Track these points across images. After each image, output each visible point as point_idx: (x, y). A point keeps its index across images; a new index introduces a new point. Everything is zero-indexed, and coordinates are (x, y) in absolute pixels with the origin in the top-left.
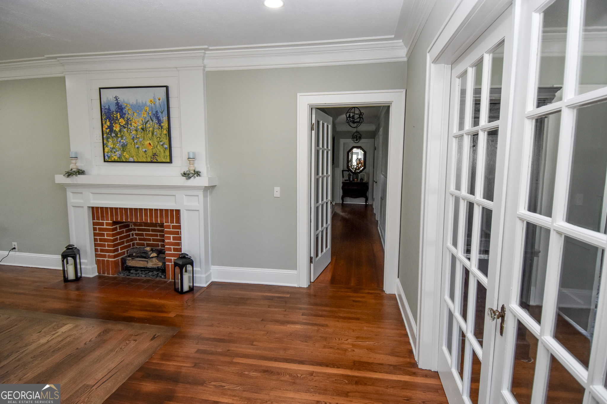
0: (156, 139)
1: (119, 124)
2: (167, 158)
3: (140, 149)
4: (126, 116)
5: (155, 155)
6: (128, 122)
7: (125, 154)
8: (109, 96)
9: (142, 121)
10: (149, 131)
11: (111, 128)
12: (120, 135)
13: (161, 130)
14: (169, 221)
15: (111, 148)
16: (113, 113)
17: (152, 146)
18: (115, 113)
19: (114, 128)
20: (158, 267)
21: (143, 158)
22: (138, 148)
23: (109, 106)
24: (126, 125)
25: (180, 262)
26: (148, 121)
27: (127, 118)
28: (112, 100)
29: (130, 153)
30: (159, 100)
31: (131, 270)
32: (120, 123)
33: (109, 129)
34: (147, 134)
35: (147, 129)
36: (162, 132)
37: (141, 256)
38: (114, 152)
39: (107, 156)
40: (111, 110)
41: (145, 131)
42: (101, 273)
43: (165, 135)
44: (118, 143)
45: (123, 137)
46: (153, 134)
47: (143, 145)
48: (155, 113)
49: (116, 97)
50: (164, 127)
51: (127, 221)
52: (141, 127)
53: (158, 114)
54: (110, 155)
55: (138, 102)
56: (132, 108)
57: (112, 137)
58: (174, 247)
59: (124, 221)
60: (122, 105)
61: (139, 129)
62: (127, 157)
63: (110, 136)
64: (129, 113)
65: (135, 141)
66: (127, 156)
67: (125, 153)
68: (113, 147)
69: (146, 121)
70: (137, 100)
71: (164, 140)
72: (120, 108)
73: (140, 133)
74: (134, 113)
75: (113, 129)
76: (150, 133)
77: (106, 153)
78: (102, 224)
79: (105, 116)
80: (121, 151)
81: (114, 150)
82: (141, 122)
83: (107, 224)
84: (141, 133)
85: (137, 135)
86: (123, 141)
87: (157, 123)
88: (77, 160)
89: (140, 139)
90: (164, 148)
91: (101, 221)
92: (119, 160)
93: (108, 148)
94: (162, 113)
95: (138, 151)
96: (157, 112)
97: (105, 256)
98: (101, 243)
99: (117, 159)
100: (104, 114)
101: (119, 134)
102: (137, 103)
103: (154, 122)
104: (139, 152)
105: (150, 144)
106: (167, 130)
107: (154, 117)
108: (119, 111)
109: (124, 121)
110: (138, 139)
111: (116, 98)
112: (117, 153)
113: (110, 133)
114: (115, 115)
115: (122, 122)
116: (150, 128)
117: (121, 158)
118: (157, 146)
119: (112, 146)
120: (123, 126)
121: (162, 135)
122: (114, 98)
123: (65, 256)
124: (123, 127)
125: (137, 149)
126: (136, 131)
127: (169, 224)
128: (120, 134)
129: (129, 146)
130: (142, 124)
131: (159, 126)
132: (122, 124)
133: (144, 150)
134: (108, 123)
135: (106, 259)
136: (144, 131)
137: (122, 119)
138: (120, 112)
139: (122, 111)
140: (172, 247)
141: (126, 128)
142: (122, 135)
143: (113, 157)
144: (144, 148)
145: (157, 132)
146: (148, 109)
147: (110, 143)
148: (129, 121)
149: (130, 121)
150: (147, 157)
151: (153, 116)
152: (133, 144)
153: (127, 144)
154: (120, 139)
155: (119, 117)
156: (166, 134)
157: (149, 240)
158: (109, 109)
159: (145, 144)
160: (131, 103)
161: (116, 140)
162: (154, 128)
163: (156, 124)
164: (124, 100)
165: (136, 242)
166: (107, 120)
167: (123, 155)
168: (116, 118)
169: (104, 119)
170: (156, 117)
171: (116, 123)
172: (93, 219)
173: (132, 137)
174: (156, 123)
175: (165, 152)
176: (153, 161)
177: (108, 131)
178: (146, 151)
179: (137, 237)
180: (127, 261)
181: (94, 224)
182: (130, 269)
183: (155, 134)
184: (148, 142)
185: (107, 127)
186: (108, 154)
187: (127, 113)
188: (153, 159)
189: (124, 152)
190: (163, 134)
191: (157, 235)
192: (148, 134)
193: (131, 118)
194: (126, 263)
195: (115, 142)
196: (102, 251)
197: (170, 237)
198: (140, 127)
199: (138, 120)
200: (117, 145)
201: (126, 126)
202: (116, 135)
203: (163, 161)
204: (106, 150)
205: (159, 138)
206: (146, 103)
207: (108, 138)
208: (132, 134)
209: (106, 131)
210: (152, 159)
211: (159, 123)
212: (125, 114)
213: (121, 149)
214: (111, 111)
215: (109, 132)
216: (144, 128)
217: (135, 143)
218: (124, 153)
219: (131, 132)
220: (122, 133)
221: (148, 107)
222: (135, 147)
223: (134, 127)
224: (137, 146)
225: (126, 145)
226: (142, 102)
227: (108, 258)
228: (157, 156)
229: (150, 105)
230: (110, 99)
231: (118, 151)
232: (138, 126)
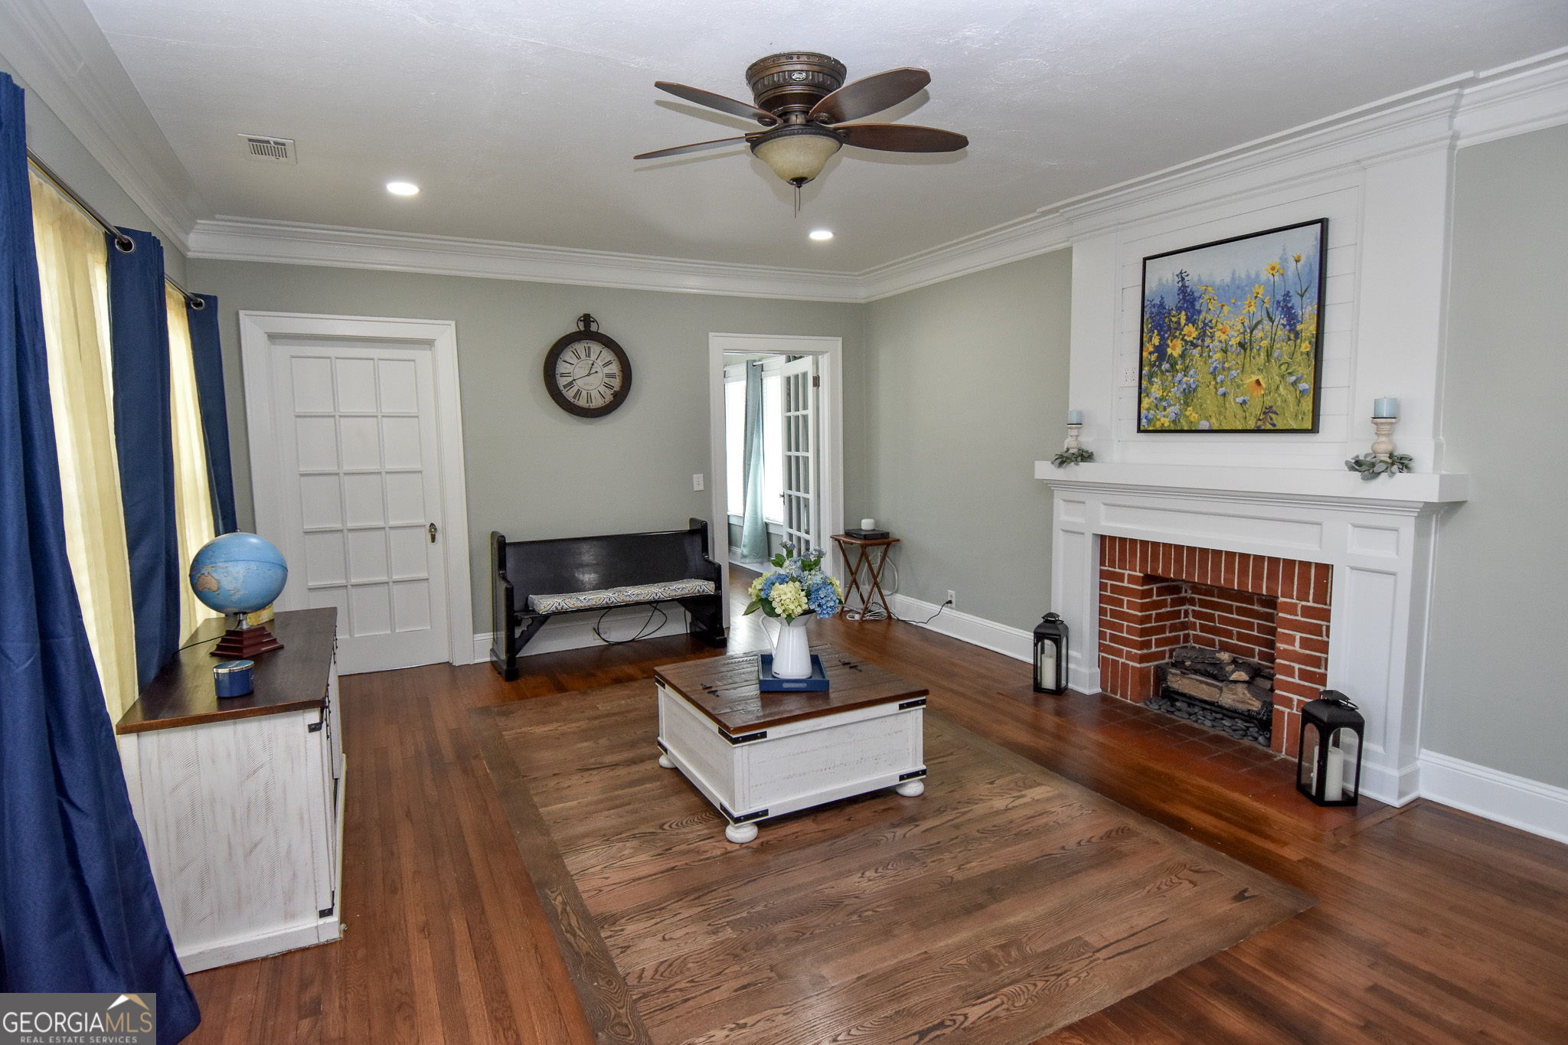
0: (1277, 367)
1: (1183, 339)
2: (1305, 418)
3: (1230, 397)
4: (1201, 317)
5: (1268, 411)
6: (1205, 332)
7: (1189, 411)
8: (1164, 274)
9: (1243, 323)
10: (1259, 350)
11: (1161, 351)
12: (1181, 367)
13: (1295, 341)
14: (1295, 593)
15: (1156, 399)
16: (1170, 314)
17: (1262, 388)
18: (1174, 313)
19: (1169, 351)
20: (1249, 710)
21: (1235, 422)
22: (1224, 395)
23: (1162, 298)
24: (1198, 339)
25: (1324, 714)
26: (1258, 323)
27: (1204, 322)
28: (1170, 281)
29: (1201, 409)
30: (1297, 261)
31: (1177, 700)
32: (1185, 335)
33: (1156, 354)
34: (1254, 358)
35: (1255, 345)
36: (1297, 347)
37: (1206, 671)
38: (1162, 408)
39: (1146, 418)
40: (1167, 308)
41: (1248, 351)
42: (1107, 691)
43: (1305, 356)
44: (1176, 384)
45: (1188, 370)
46: (1269, 355)
47: (1238, 386)
48: (1282, 298)
49: (1181, 273)
50: (1303, 334)
51: (1180, 578)
52: (1238, 339)
53: (1289, 302)
54: (1152, 417)
55: (1237, 275)
56: (1217, 296)
57: (1162, 372)
58: (1303, 667)
59: (1172, 576)
60: (1194, 290)
61: (1232, 346)
62: (1193, 420)
63: (1157, 369)
64: (1209, 309)
65: (1219, 378)
66: (1194, 417)
67: (1189, 409)
68: (1162, 395)
69: (1254, 322)
70: (1234, 273)
71: (1299, 368)
72: (1188, 299)
73: (1233, 357)
74: (1223, 306)
75: (1166, 353)
76: (1262, 354)
77: (1144, 412)
78: (1120, 577)
79: (1151, 323)
80: (1181, 405)
81: (1164, 404)
82: (1239, 326)
83: (1132, 579)
84: (1238, 355)
85: (1224, 363)
86: (1189, 379)
87: (1285, 326)
88: (1080, 430)
89: (1233, 372)
90: (1298, 392)
91: (1117, 570)
92: (1173, 427)
93: (1149, 398)
94: (1302, 296)
95: (1225, 404)
96: (1287, 294)
97: (1119, 653)
98: (1115, 620)
99: (1169, 426)
100: (1147, 320)
101: (1179, 362)
102: (1233, 279)
103: (1275, 323)
104: (1227, 405)
105: (1258, 382)
106: (1314, 340)
107: (1277, 309)
108: (1186, 305)
109: (1194, 329)
110: (1226, 373)
111: (1182, 276)
112: (1169, 410)
113: (1157, 363)
114: (1174, 319)
115: (1190, 331)
116: (1264, 342)
117: (1179, 420)
118: (1278, 387)
119: (1159, 394)
120: (1191, 342)
121: (1295, 356)
122: (1177, 275)
123: (1039, 637)
124: (1192, 344)
125: (1221, 399)
126: (1225, 351)
127: (1294, 601)
128: (1181, 364)
129: (1200, 393)
130: (1241, 333)
131: (1290, 331)
132: (1188, 339)
133: (1239, 400)
134: (1156, 341)
135: (1121, 660)
136: (1245, 350)
137: (1190, 325)
139: (1193, 304)
140: (1297, 666)
141: (1200, 348)
142: (1186, 364)
143: (1159, 420)
144: (1240, 395)
145: (1283, 349)
146: (1261, 291)
147: (1155, 386)
148: (1208, 328)
149: (1211, 328)
150: (1246, 418)
151: (1275, 306)
152: (1211, 387)
153: (1197, 386)
154: (1180, 376)
155: (1183, 322)
156: (1308, 354)
157: (1229, 635)
158: (1162, 305)
159: (1243, 385)
160: (1218, 281)
161: (1170, 378)
162: (1273, 340)
163: (1282, 327)
164: (1199, 278)
165: (1194, 632)
166: (1154, 333)
167: (1185, 416)
168: (1175, 326)
169: (1148, 330)
170: (1283, 309)
171: (1175, 337)
172: (1102, 563)
173: (1211, 369)
174: (1283, 324)
175: (1299, 401)
176: (1263, 428)
177: (1153, 358)
178: (1244, 402)
179: (1198, 622)
180: (1170, 677)
181: (1103, 574)
182: (1177, 697)
183: (1275, 354)
184: (1254, 378)
186: (1149, 413)
187: (1205, 310)
188: (1264, 423)
189: (1188, 406)
190: (1299, 354)
191: (1250, 626)
192: (1257, 357)
193: (1214, 321)
194: (1165, 680)
195: (1167, 383)
196: (1114, 638)
197: (1293, 638)
198: (1234, 342)
199: (1232, 323)
200: (1172, 390)
201: (1200, 342)
202: (1173, 365)
203: (1292, 428)
204: (1145, 403)
205: (1286, 365)
206: (1257, 276)
207: (1151, 376)
208: (1213, 360)
209: (1150, 360)
210: (1259, 423)
211: (1291, 325)
212: (1199, 312)
213: (1180, 399)
214: (1165, 309)
215: (1155, 362)
216: (1247, 343)
217: (1217, 383)
218: (1186, 410)
219: (1209, 356)
220: (1188, 361)
221: (1263, 286)
222: (1216, 393)
223: (1220, 342)
224: (1221, 390)
225: (1195, 390)
226: (1248, 276)
227: (1126, 659)
228: (1277, 414)
229: (1268, 279)
230: (1167, 280)
231: (1173, 405)
232: (1230, 338)
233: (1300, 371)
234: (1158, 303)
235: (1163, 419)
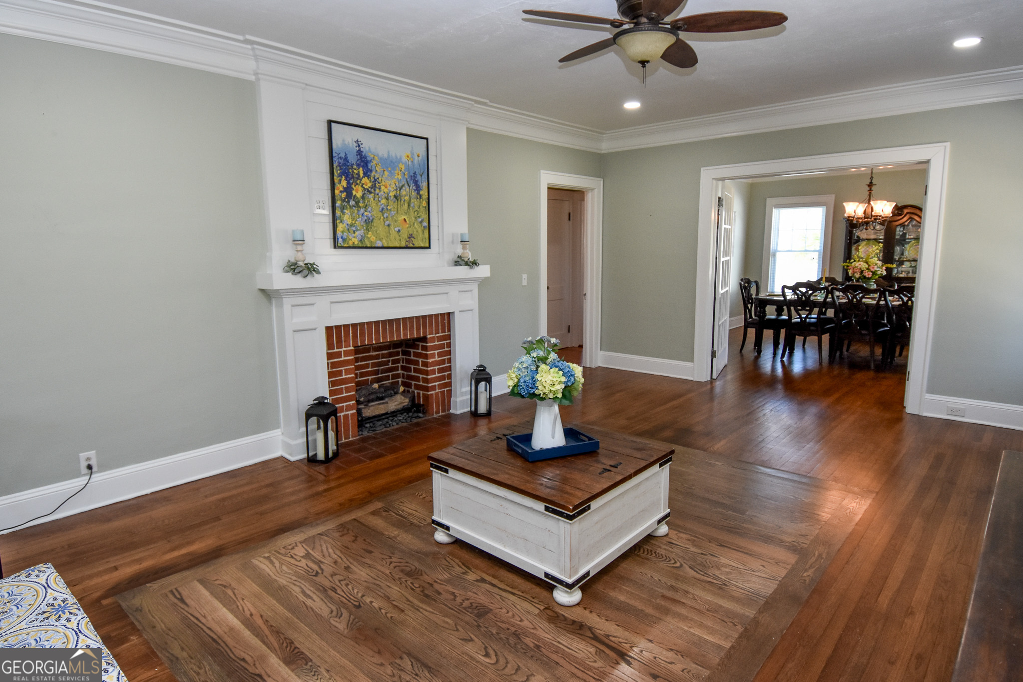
0: (413, 213)
1: (362, 186)
2: (426, 241)
3: (392, 227)
4: (372, 175)
5: (411, 236)
6: (375, 184)
7: (370, 235)
8: (344, 138)
9: (395, 184)
10: (404, 201)
11: (348, 190)
12: (363, 205)
13: (420, 200)
15: (348, 225)
16: (352, 167)
17: (407, 224)
18: (355, 167)
19: (354, 193)
21: (395, 242)
22: (389, 225)
23: (346, 154)
24: (372, 188)
26: (403, 186)
27: (374, 178)
28: (351, 145)
29: (377, 234)
30: (418, 156)
32: (363, 184)
33: (345, 193)
34: (402, 206)
35: (402, 198)
36: (421, 203)
38: (352, 231)
39: (342, 238)
40: (350, 162)
43: (424, 208)
44: (360, 216)
45: (367, 207)
46: (409, 205)
47: (396, 221)
48: (413, 175)
49: (357, 140)
50: (423, 197)
51: (379, 342)
52: (394, 193)
53: (416, 177)
54: (346, 237)
55: (390, 154)
56: (380, 163)
57: (350, 206)
59: (374, 342)
60: (366, 155)
61: (391, 196)
62: (372, 240)
63: (346, 204)
64: (377, 170)
65: (385, 215)
66: (373, 238)
67: (369, 233)
68: (352, 223)
69: (401, 185)
70: (388, 152)
71: (422, 215)
72: (364, 161)
73: (392, 203)
74: (384, 171)
75: (352, 194)
76: (406, 204)
77: (339, 234)
78: (340, 354)
79: (340, 170)
80: (364, 230)
81: (354, 229)
82: (394, 186)
83: (347, 353)
84: (394, 203)
85: (387, 206)
86: (368, 214)
87: (415, 190)
89: (393, 212)
90: (422, 227)
91: (336, 350)
92: (360, 245)
93: (343, 224)
94: (421, 176)
95: (389, 231)
96: (415, 173)
97: (342, 409)
99: (358, 244)
100: (337, 167)
101: (361, 202)
102: (389, 156)
103: (411, 188)
104: (391, 232)
105: (405, 220)
106: (427, 200)
107: (411, 180)
108: (362, 164)
109: (369, 181)
110: (389, 212)
111: (358, 143)
112: (357, 233)
113: (346, 200)
114: (355, 171)
115: (367, 183)
116: (406, 197)
117: (364, 241)
118: (414, 224)
119: (349, 222)
120: (368, 189)
121: (420, 208)
122: (355, 142)
124: (368, 191)
125: (387, 228)
126: (387, 199)
127: (434, 335)
129: (375, 223)
130: (394, 190)
131: (417, 194)
132: (366, 187)
133: (397, 229)
134: (344, 183)
136: (398, 200)
137: (366, 178)
138: (363, 167)
139: (367, 166)
141: (373, 194)
142: (366, 204)
143: (351, 240)
144: (396, 226)
145: (415, 202)
146: (403, 168)
147: (346, 216)
148: (377, 182)
149: (379, 183)
150: (400, 240)
151: (410, 178)
152: (382, 220)
153: (373, 219)
154: (362, 210)
155: (361, 175)
156: (425, 207)
158: (346, 159)
159: (398, 220)
160: (380, 155)
161: (356, 211)
162: (410, 197)
164: (369, 148)
166: (342, 178)
167: (368, 237)
168: (356, 176)
169: (338, 175)
170: (414, 181)
171: (357, 184)
173: (380, 209)
175: (423, 232)
176: (409, 246)
177: (344, 195)
178: (399, 231)
183: (412, 205)
184: (403, 217)
185: (341, 189)
186: (343, 234)
187: (374, 170)
188: (409, 243)
189: (369, 231)
193: (380, 179)
195: (354, 215)
198: (392, 194)
199: (389, 183)
200: (358, 219)
201: (373, 190)
202: (357, 203)
203: (421, 246)
204: (340, 227)
205: (417, 212)
206: (401, 158)
207: (343, 208)
208: (381, 203)
209: (341, 196)
210: (407, 243)
211: (418, 191)
212: (371, 171)
213: (363, 227)
214: (349, 162)
215: (345, 198)
216: (398, 196)
217: (384, 218)
218: (368, 234)
219: (379, 200)
220: (366, 202)
221: (404, 165)
222: (384, 224)
223: (384, 193)
224: (387, 223)
225: (372, 221)
226: (396, 157)
228: (414, 238)
229: (406, 162)
230: (348, 142)
231: (359, 230)
232: (389, 191)
233: (423, 216)
234: (344, 157)
235: (353, 240)
